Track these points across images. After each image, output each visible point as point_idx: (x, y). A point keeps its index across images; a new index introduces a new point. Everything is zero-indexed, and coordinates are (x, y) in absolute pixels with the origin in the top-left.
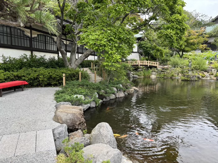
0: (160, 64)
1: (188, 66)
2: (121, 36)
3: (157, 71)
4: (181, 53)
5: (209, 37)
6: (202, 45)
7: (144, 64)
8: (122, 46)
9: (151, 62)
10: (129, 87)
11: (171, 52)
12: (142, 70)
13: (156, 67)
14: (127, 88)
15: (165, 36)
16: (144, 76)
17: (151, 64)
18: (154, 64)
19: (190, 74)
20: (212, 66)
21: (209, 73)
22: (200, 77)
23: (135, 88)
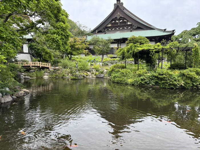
0: (52, 65)
1: (75, 67)
2: (3, 35)
3: (49, 72)
4: (70, 56)
5: (89, 45)
6: (85, 51)
7: (36, 65)
8: (6, 45)
9: (43, 63)
10: (19, 89)
11: (61, 54)
12: (34, 71)
13: (48, 68)
14: (15, 91)
15: (52, 40)
16: (36, 77)
17: (43, 66)
18: (46, 65)
19: (77, 74)
20: (93, 67)
21: (91, 73)
22: (85, 76)
23: (25, 90)
